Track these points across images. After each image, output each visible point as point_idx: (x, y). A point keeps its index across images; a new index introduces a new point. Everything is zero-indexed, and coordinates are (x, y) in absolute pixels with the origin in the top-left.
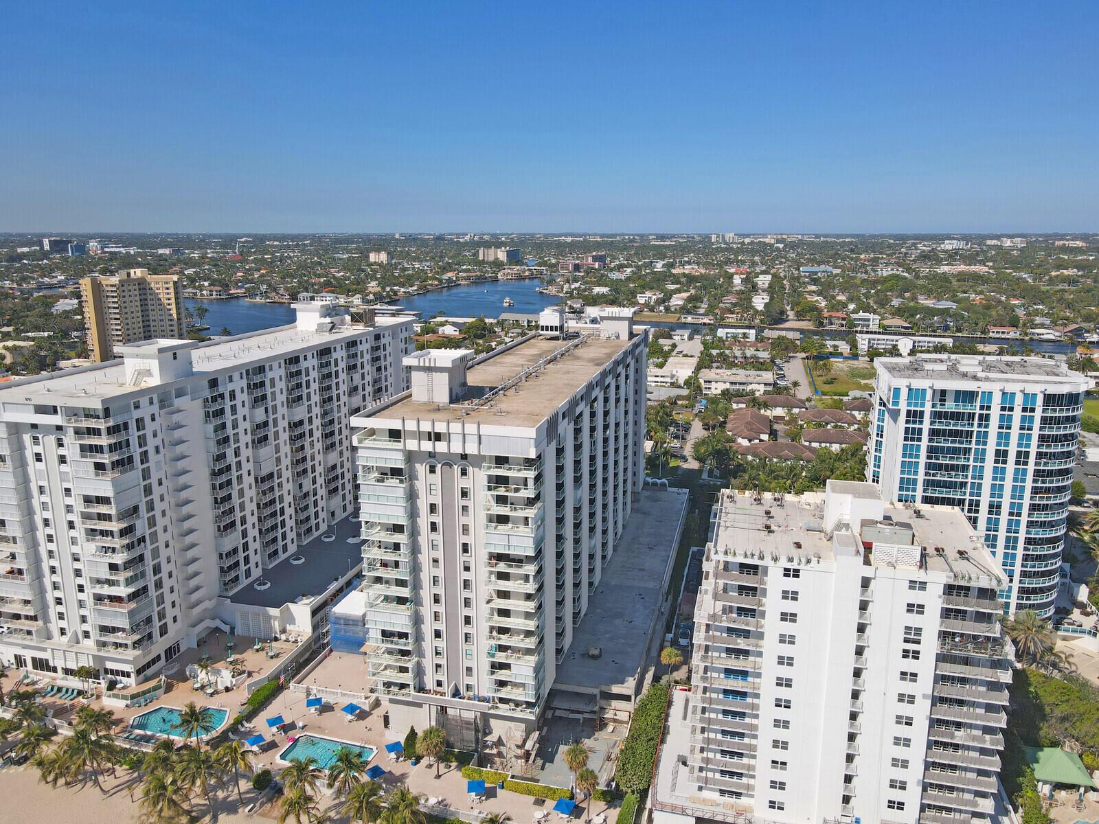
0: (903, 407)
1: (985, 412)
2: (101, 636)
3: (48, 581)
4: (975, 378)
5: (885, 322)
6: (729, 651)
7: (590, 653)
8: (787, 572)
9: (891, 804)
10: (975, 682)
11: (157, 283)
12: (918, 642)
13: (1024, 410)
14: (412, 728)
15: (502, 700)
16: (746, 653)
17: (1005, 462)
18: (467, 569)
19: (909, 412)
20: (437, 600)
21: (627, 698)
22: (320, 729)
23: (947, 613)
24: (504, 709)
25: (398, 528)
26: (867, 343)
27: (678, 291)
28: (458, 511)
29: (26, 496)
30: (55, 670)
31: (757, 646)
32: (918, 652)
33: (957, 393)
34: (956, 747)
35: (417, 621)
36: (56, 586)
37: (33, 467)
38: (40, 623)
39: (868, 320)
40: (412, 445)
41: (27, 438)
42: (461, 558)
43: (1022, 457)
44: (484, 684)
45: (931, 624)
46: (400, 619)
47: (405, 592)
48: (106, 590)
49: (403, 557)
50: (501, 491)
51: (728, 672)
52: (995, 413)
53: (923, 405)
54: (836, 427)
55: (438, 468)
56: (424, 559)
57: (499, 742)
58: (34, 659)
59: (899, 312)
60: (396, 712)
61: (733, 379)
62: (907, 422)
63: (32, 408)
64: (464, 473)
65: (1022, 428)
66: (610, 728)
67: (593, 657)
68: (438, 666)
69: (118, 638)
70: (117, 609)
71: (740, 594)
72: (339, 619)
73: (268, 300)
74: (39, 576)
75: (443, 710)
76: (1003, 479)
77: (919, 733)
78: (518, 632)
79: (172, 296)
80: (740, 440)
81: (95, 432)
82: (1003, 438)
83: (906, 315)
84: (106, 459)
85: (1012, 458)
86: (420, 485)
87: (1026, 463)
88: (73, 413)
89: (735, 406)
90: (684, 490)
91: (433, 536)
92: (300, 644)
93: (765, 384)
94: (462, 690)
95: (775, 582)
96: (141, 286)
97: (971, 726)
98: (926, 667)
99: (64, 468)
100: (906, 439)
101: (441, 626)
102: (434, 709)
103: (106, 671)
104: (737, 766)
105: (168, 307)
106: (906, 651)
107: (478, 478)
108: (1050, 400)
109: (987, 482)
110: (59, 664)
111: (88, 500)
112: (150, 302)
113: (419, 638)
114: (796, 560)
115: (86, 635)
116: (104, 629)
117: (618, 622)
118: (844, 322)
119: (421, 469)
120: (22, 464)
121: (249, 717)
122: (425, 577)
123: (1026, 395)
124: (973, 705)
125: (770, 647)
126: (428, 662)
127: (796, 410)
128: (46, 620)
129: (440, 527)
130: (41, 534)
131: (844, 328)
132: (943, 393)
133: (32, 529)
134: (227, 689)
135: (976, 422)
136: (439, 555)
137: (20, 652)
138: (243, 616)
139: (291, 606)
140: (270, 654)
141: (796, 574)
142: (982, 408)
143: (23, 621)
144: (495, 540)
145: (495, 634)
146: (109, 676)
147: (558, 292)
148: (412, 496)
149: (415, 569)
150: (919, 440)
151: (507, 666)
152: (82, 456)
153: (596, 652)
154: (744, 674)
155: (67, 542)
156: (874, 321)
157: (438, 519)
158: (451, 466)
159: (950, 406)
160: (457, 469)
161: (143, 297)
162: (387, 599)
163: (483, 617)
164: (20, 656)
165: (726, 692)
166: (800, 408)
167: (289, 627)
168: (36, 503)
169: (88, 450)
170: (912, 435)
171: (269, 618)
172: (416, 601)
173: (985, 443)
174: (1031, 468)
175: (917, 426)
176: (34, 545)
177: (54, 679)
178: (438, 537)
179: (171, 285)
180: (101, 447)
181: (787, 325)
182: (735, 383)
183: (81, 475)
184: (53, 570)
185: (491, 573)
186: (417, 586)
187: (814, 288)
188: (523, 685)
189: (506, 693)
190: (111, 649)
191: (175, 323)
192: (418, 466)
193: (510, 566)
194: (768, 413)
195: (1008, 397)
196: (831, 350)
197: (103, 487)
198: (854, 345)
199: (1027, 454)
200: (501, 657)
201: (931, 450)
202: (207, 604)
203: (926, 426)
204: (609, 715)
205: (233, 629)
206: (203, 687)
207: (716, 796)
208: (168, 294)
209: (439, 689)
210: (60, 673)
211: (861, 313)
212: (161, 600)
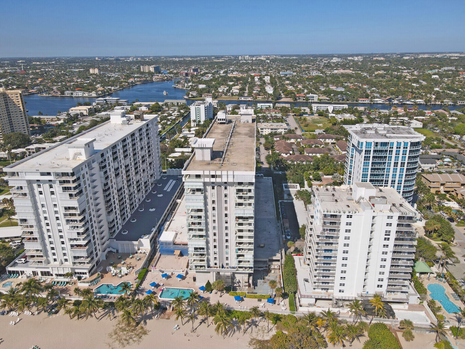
0: (364, 149)
1: (391, 149)
2: (74, 260)
3: (47, 241)
4: (385, 136)
5: (320, 98)
6: (326, 243)
7: (261, 246)
8: (348, 217)
9: (378, 286)
10: (406, 246)
11: (12, 94)
12: (389, 235)
13: (404, 148)
14: (208, 281)
15: (239, 267)
16: (332, 244)
17: (397, 166)
18: (226, 222)
19: (366, 151)
20: (215, 235)
21: (278, 261)
22: (169, 285)
23: (398, 225)
24: (241, 270)
25: (200, 210)
26: (316, 108)
27: (234, 85)
28: (223, 202)
29: (36, 208)
30: (52, 275)
31: (337, 241)
32: (389, 238)
33: (382, 143)
34: (398, 266)
35: (207, 243)
36: (51, 243)
37: (38, 197)
38: (45, 258)
39: (314, 97)
40: (207, 180)
41: (35, 186)
42: (224, 219)
43: (403, 164)
44: (233, 262)
45: (394, 229)
46: (201, 243)
47: (203, 233)
48: (75, 243)
49: (203, 221)
50: (241, 194)
51: (325, 250)
52: (394, 150)
53: (371, 148)
54: (316, 147)
55: (216, 187)
56: (210, 220)
57: (239, 282)
58: (42, 272)
59: (324, 93)
60: (198, 276)
61: (272, 127)
62: (365, 154)
63: (39, 174)
64: (226, 188)
65: (403, 154)
66: (273, 271)
67: (262, 247)
68: (215, 258)
69: (81, 260)
70: (81, 250)
71: (331, 224)
72: (162, 243)
73: (50, 95)
74: (43, 239)
75: (219, 273)
76: (396, 172)
77: (388, 263)
78: (246, 243)
79: (20, 100)
80: (282, 154)
81: (68, 182)
82: (397, 158)
83: (328, 94)
84: (74, 192)
85: (399, 164)
86: (208, 194)
87: (404, 166)
88: (57, 174)
89: (275, 139)
90: (270, 178)
91: (214, 212)
92: (147, 254)
93: (285, 129)
94: (225, 265)
95: (344, 220)
96: (4, 96)
97: (403, 259)
98: (391, 242)
99: (53, 196)
100: (365, 160)
101: (216, 244)
102: (215, 273)
103: (76, 273)
104: (327, 280)
105: (18, 105)
106: (385, 238)
107: (232, 191)
108: (413, 144)
109: (391, 173)
110: (55, 272)
111: (66, 208)
112: (9, 104)
113: (208, 248)
114: (351, 212)
115: (66, 260)
116: (75, 257)
117: (265, 233)
118: (304, 98)
119: (209, 188)
120: (33, 196)
121: (141, 284)
122: (210, 227)
123: (405, 143)
124: (404, 252)
125: (341, 241)
126: (211, 258)
127: (299, 140)
128: (47, 256)
129: (216, 209)
130: (43, 223)
131: (304, 101)
132: (377, 143)
133: (39, 221)
134: (126, 274)
135: (388, 153)
136: (216, 218)
137: (34, 270)
138: (122, 246)
139: (141, 239)
140: (137, 259)
141: (351, 217)
142: (390, 148)
143: (36, 258)
144: (239, 212)
145: (237, 245)
146: (77, 275)
147: (182, 87)
148: (205, 198)
149: (207, 224)
150: (369, 160)
151: (243, 256)
152: (63, 192)
153: (263, 245)
154: (331, 250)
155: (56, 225)
156: (316, 98)
157: (215, 206)
158: (220, 186)
159: (379, 148)
160: (223, 187)
161: (6, 101)
162: (194, 236)
163: (233, 239)
164: (35, 272)
165: (325, 257)
166: (301, 139)
167: (141, 248)
168: (40, 211)
169: (65, 189)
170: (367, 158)
171: (133, 245)
172: (207, 236)
173: (391, 160)
174: (405, 168)
175: (368, 155)
176: (40, 227)
177: (52, 279)
178: (216, 212)
179: (19, 95)
180: (70, 187)
181: (282, 100)
182: (273, 129)
183: (63, 199)
184: (50, 237)
185: (236, 223)
186: (207, 230)
187: (287, 82)
188: (249, 261)
189: (242, 265)
190: (78, 265)
191: (22, 112)
192: (207, 187)
193: (244, 221)
194: (289, 141)
195: (399, 144)
196: (303, 111)
197: (74, 203)
198: (311, 109)
199: (404, 163)
200: (240, 253)
201: (373, 163)
202: (107, 242)
203: (372, 155)
204: (272, 267)
205: (117, 251)
206: (116, 275)
207: (320, 290)
208: (18, 99)
209: (216, 266)
210: (54, 276)
211: (310, 94)
212: (95, 243)
